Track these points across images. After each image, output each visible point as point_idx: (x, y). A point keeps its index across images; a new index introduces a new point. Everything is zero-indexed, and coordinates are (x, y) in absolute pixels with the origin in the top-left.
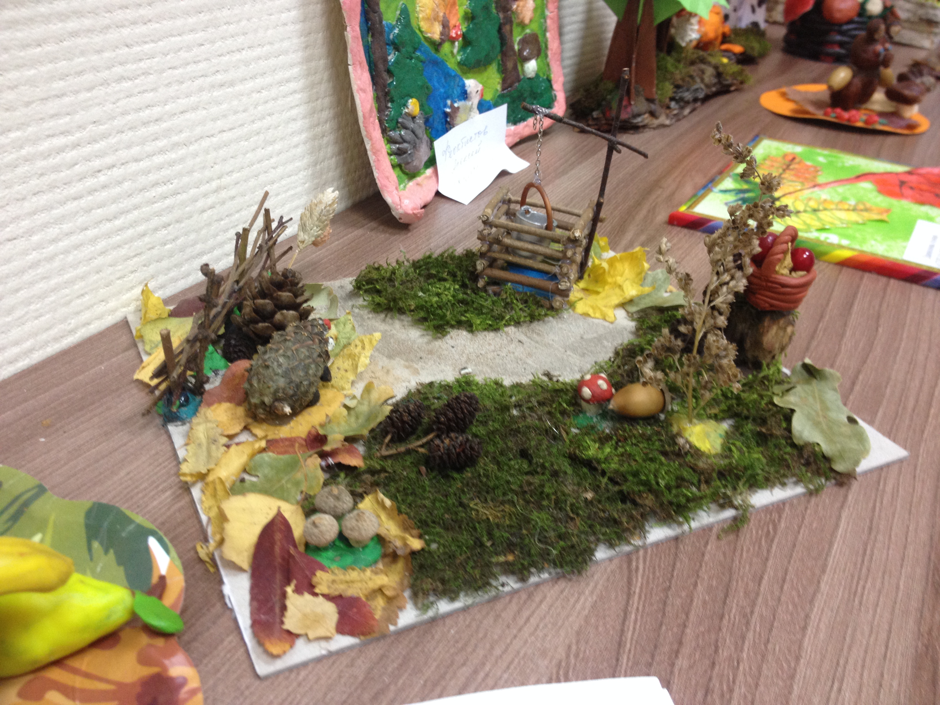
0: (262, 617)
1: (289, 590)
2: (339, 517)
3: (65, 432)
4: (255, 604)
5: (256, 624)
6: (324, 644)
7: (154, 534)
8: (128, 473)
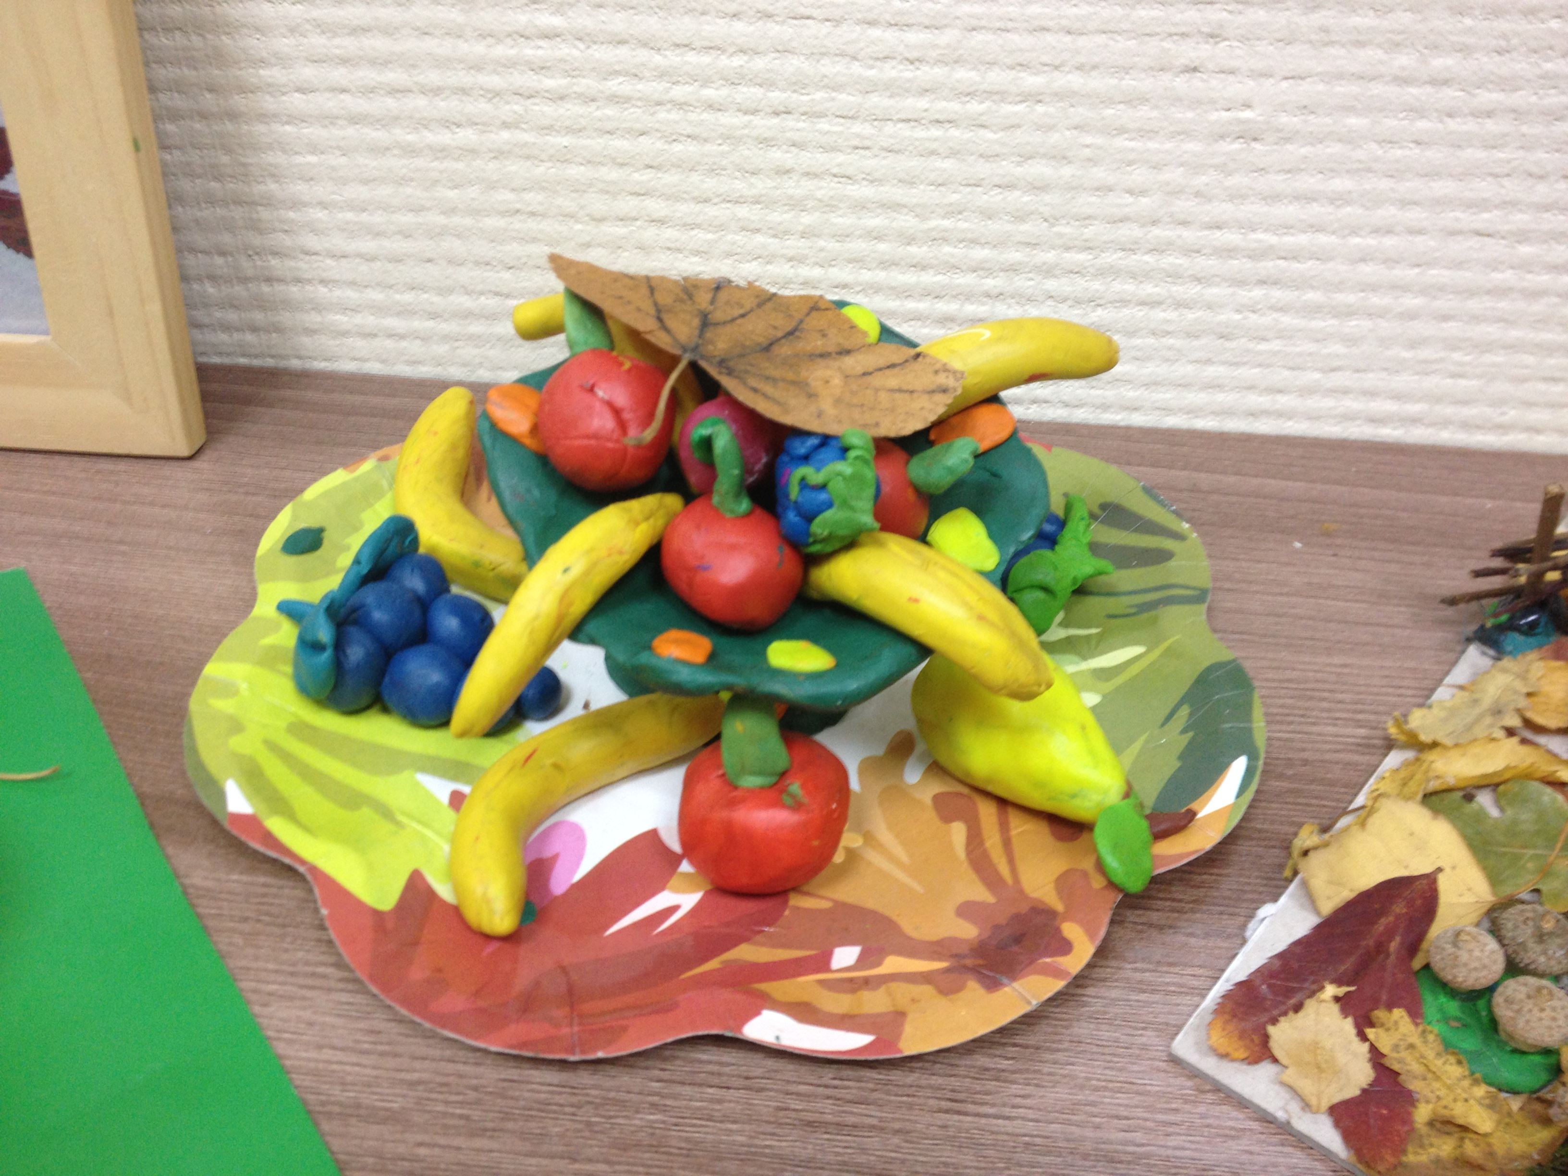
0: (1264, 987)
1: (1330, 990)
2: (1513, 968)
3: (1335, 555)
4: (1277, 963)
5: (1245, 987)
6: (1294, 1107)
7: (1253, 758)
8: (1345, 666)
